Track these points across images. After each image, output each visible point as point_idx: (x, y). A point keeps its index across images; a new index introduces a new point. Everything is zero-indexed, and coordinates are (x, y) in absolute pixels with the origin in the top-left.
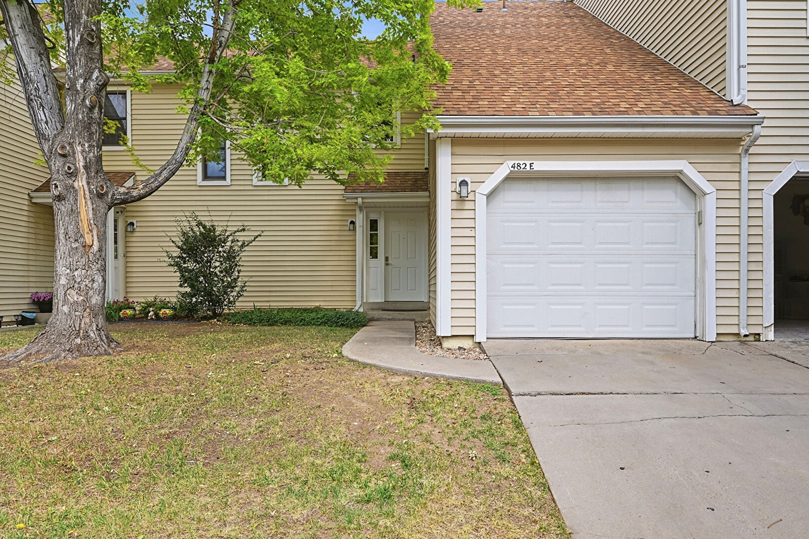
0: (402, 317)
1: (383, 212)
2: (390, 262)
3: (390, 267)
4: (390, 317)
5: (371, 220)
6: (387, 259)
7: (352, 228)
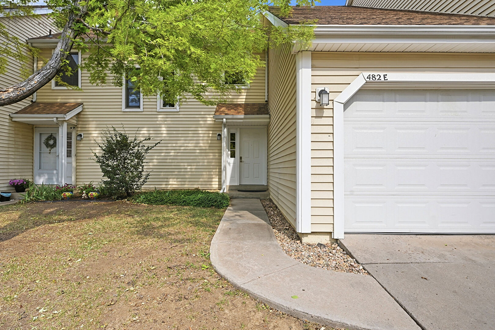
0: (251, 196)
1: (239, 129)
2: (243, 160)
3: (242, 163)
4: (244, 197)
5: (231, 134)
6: (241, 158)
7: (219, 138)
